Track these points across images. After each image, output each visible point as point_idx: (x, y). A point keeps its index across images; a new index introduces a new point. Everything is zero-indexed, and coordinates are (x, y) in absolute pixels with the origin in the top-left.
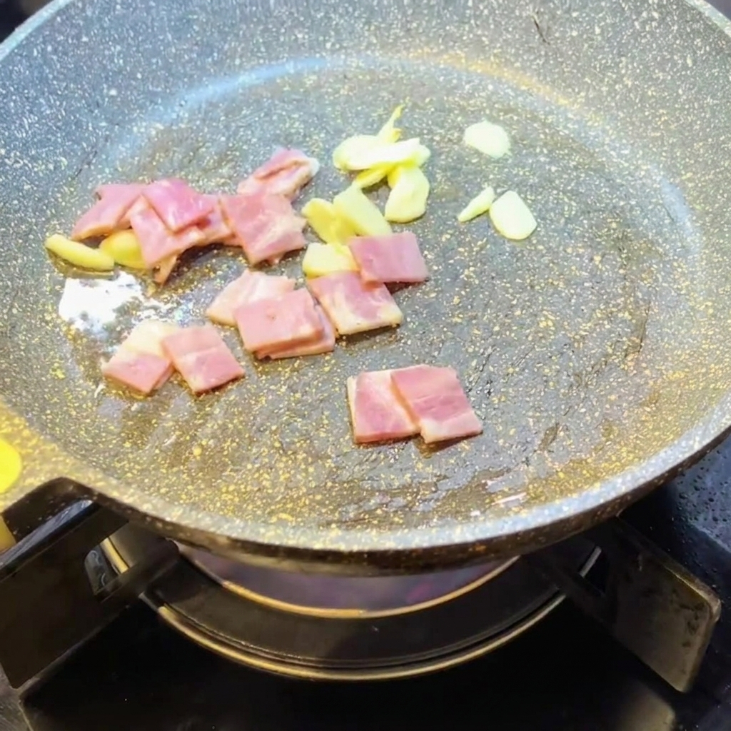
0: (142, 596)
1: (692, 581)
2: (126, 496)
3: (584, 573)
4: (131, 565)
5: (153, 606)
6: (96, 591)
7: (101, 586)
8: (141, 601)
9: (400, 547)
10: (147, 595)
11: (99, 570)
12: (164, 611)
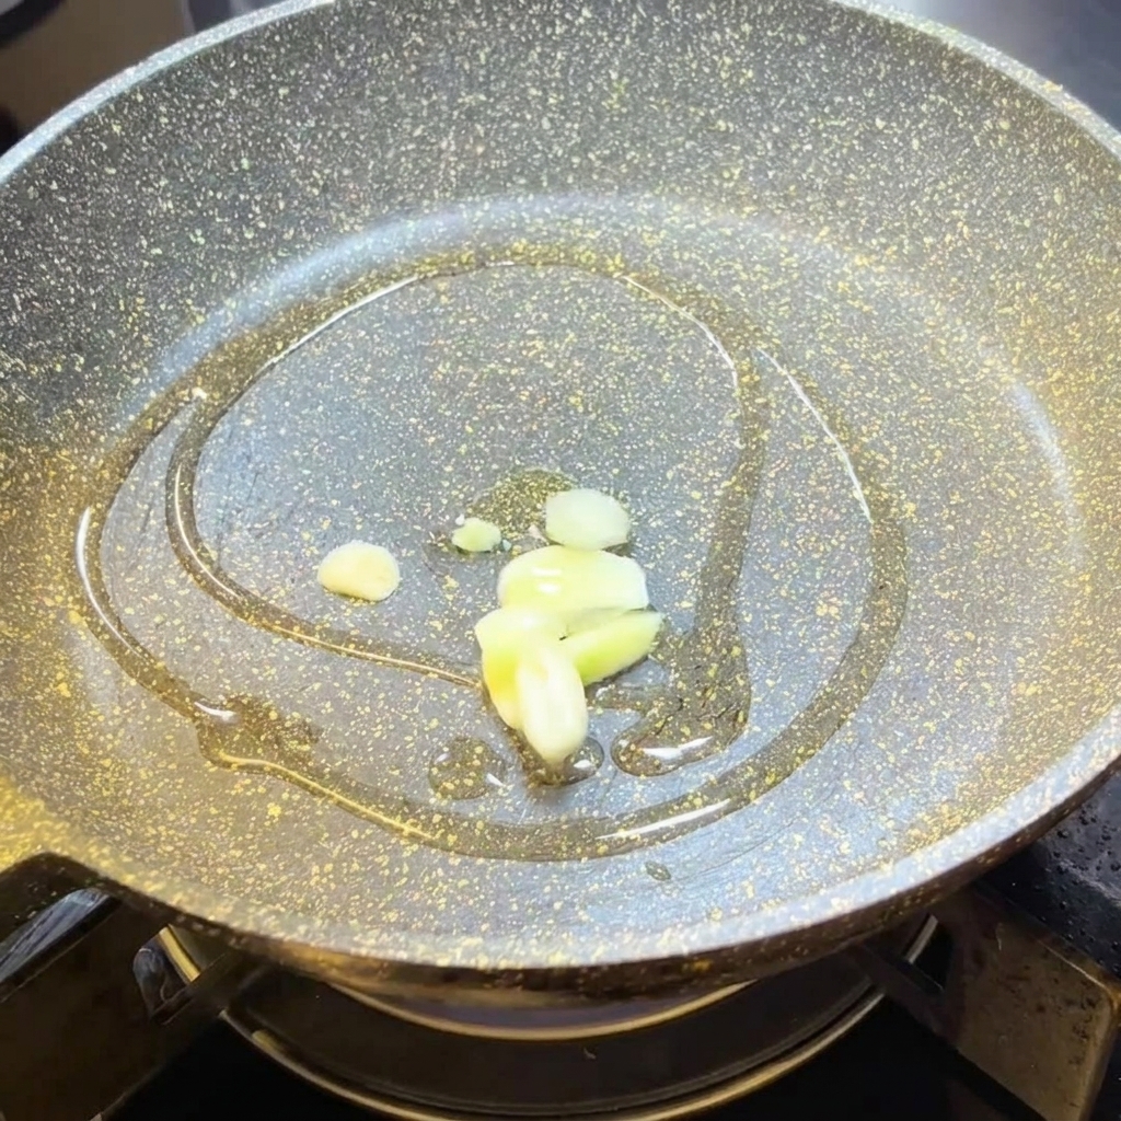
0: (224, 1014)
1: (1080, 962)
2: (147, 883)
3: (912, 960)
4: (204, 968)
5: (244, 1034)
6: (152, 1011)
7: (159, 1003)
8: (223, 1022)
9: (576, 962)
10: (229, 1013)
11: (155, 979)
12: (259, 1039)
